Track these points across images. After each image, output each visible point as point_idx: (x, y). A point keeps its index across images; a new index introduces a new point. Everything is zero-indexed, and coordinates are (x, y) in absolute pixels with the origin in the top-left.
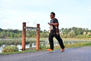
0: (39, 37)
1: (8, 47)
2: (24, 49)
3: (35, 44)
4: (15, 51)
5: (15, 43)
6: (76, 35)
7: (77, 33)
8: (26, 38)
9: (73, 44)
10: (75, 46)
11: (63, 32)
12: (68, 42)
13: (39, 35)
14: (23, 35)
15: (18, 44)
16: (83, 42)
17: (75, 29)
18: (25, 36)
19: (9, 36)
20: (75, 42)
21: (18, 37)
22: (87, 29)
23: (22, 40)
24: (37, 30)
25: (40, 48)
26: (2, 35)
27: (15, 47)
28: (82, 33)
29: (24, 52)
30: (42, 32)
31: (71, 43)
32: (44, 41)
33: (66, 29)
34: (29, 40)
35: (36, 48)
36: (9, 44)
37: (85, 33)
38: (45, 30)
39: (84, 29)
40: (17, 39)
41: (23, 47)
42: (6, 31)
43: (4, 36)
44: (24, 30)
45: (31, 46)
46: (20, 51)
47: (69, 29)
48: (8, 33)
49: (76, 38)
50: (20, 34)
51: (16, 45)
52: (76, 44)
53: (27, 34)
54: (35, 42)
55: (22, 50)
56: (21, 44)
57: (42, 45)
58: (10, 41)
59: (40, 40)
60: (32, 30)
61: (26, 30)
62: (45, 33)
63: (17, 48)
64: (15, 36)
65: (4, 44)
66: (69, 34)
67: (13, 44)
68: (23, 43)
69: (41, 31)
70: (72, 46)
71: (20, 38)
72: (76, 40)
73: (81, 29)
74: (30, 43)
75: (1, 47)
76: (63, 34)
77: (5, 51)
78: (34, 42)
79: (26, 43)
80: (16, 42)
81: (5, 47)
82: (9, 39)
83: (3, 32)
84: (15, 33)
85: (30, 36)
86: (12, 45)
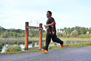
0: (42, 37)
1: (11, 46)
2: (27, 49)
3: (37, 44)
4: (18, 50)
5: (18, 43)
6: (79, 34)
7: (80, 33)
8: (29, 37)
9: (76, 43)
10: (78, 46)
11: (65, 31)
12: (71, 42)
13: (42, 35)
14: (26, 35)
15: (21, 43)
16: (86, 42)
17: (77, 28)
18: (28, 36)
19: (12, 35)
20: (78, 42)
21: (20, 37)
22: (90, 28)
23: (24, 39)
24: (40, 30)
26: (5, 35)
27: (18, 46)
28: (85, 33)
29: (27, 51)
31: (73, 43)
33: (69, 28)
34: (32, 40)
35: (38, 47)
36: (12, 44)
37: (88, 32)
39: (87, 28)
40: (20, 39)
41: (26, 46)
42: (9, 30)
43: (7, 35)
44: (27, 29)
45: (34, 45)
46: (23, 50)
47: (72, 29)
48: (11, 32)
49: (79, 37)
50: (22, 34)
51: (19, 45)
52: (79, 43)
53: (30, 34)
54: (38, 42)
55: (25, 49)
56: (24, 44)
58: (13, 40)
59: (42, 40)
60: (35, 30)
61: (29, 29)
63: (20, 48)
64: (18, 35)
65: (7, 43)
66: (71, 34)
67: (16, 43)
68: (26, 42)
69: (43, 31)
70: (75, 46)
71: (23, 37)
72: (79, 39)
73: (85, 28)
74: (33, 43)
75: (4, 46)
76: (65, 34)
77: (8, 51)
78: (36, 42)
79: (29, 43)
80: (19, 42)
81: (8, 46)
82: (12, 39)
83: (6, 32)
84: (18, 32)
85: (33, 36)
86: (15, 45)
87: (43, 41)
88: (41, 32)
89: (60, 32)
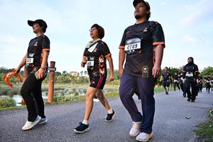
0: (53, 83)
3: (47, 94)
4: (8, 106)
5: (9, 92)
13: (54, 79)
15: (15, 93)
24: (50, 71)
25: (55, 100)
30: (59, 74)
32: (63, 89)
35: (47, 100)
38: (64, 72)
46: (18, 105)
51: (12, 96)
55: (22, 103)
57: (59, 95)
62: (65, 75)
63: (12, 101)
67: (5, 93)
69: (57, 73)
80: (12, 90)
87: (56, 90)
88: (53, 75)
89: (84, 75)
